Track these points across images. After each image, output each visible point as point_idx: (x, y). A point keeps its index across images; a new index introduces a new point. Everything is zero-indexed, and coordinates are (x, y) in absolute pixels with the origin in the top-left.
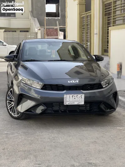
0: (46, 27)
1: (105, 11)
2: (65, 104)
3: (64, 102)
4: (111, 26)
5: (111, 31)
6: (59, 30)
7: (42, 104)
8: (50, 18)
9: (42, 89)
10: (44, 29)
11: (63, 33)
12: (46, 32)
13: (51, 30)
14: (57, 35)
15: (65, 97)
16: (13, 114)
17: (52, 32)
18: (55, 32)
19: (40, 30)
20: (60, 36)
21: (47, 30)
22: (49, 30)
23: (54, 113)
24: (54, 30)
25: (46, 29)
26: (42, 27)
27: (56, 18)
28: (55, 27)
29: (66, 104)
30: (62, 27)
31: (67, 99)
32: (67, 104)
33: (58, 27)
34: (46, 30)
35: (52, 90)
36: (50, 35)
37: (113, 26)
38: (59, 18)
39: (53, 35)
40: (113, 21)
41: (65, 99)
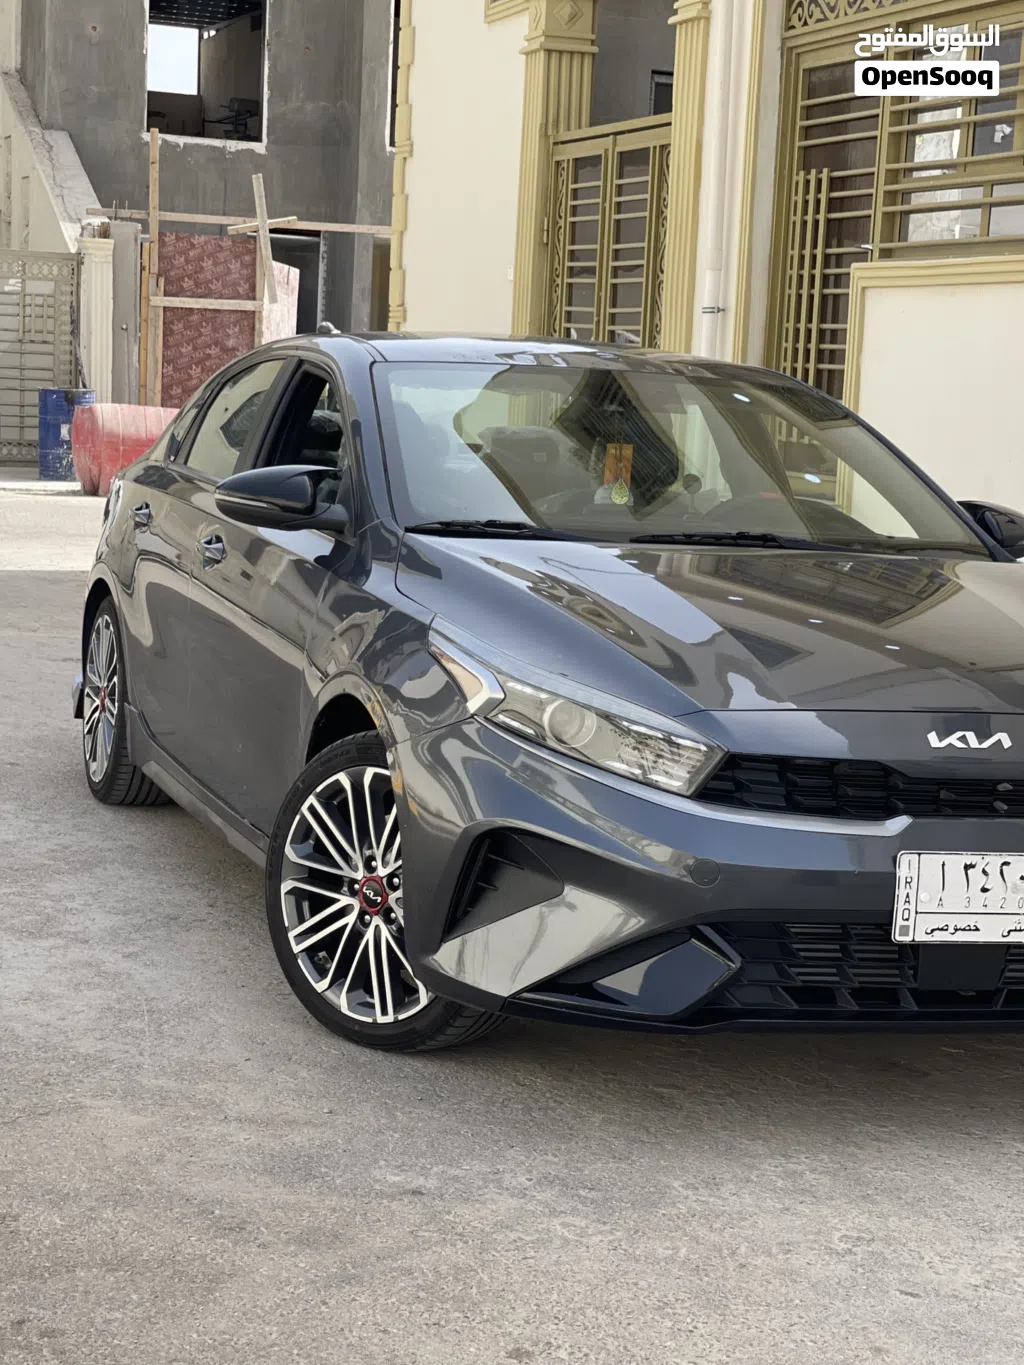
0: (155, 216)
1: (800, 123)
2: (898, 937)
3: (899, 922)
4: (863, 256)
5: (869, 294)
6: (265, 249)
7: (708, 932)
8: (181, 140)
9: (705, 793)
10: (145, 230)
11: (295, 272)
12: (161, 258)
13: (198, 240)
14: (253, 288)
15: (903, 872)
16: (342, 1001)
17: (207, 264)
18: (235, 266)
19: (104, 233)
20: (273, 299)
21: (170, 238)
22: (181, 245)
23: (797, 1015)
24: (226, 243)
25: (161, 235)
26: (125, 213)
27: (233, 145)
28: (238, 225)
29: (907, 939)
30: (291, 221)
31: (923, 896)
32: (921, 937)
33: (261, 224)
34: (162, 243)
35: (793, 807)
36: (188, 284)
37: (886, 254)
38: (260, 148)
39: (216, 286)
40: (889, 217)
41: (901, 892)
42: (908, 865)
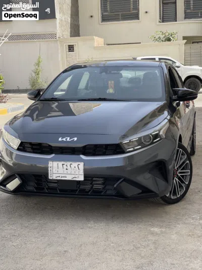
2: (50, 178)
3: (50, 175)
31: (54, 170)
32: (54, 178)
42: (50, 164)
